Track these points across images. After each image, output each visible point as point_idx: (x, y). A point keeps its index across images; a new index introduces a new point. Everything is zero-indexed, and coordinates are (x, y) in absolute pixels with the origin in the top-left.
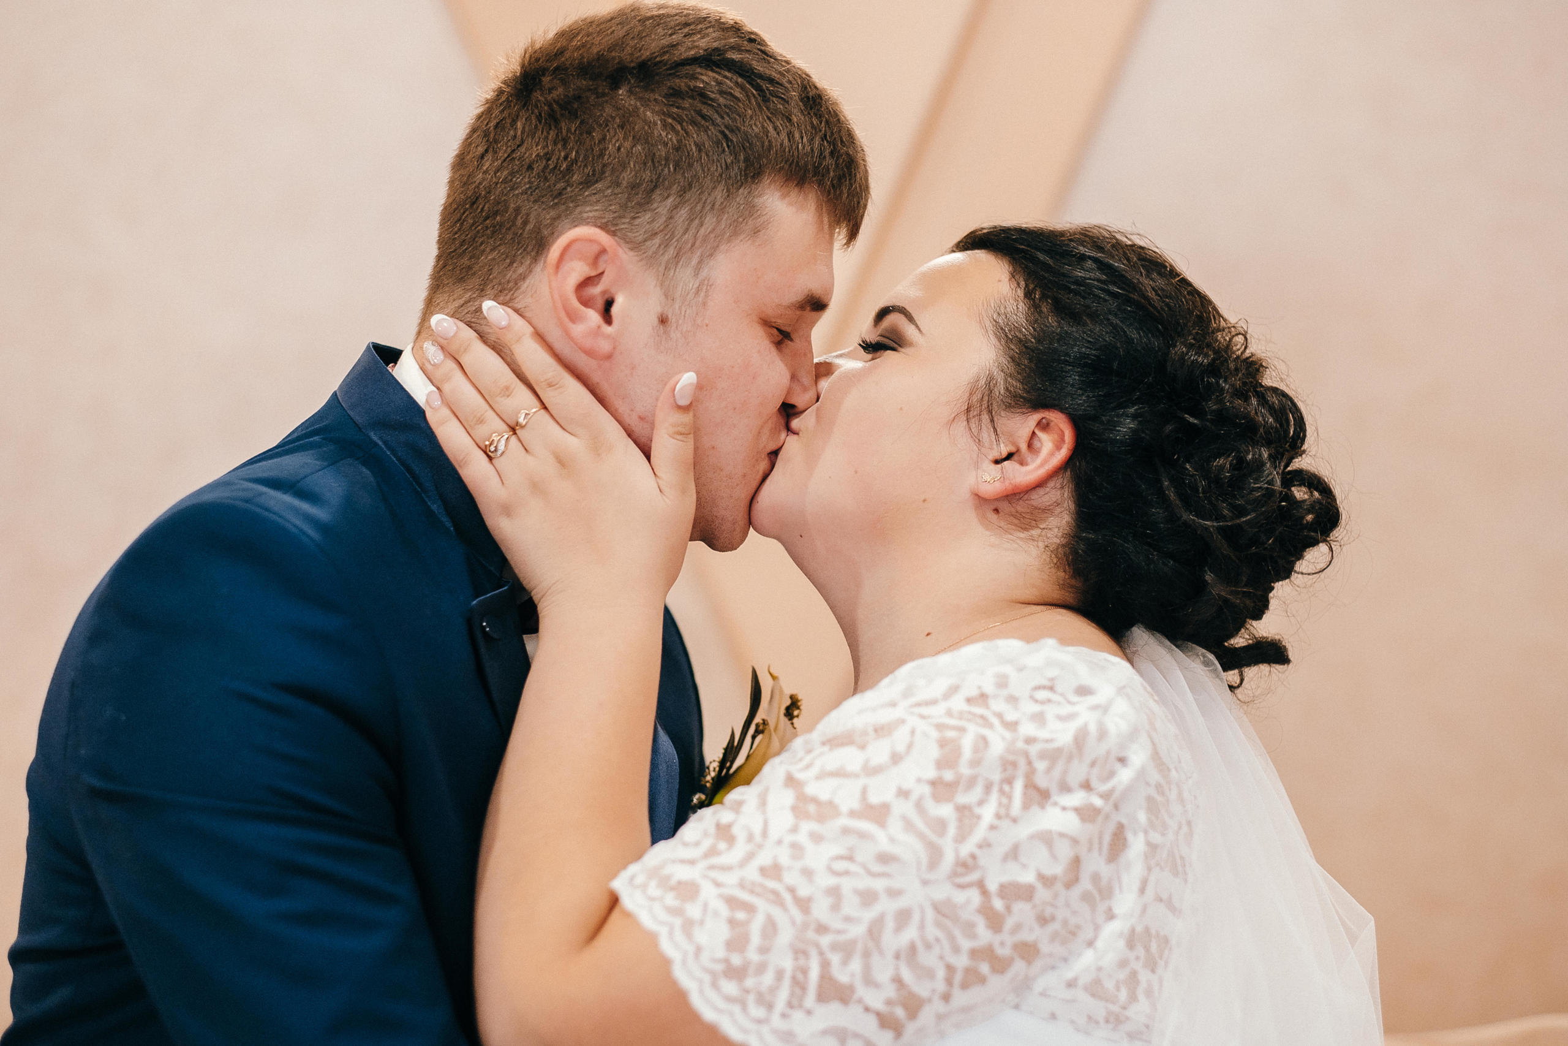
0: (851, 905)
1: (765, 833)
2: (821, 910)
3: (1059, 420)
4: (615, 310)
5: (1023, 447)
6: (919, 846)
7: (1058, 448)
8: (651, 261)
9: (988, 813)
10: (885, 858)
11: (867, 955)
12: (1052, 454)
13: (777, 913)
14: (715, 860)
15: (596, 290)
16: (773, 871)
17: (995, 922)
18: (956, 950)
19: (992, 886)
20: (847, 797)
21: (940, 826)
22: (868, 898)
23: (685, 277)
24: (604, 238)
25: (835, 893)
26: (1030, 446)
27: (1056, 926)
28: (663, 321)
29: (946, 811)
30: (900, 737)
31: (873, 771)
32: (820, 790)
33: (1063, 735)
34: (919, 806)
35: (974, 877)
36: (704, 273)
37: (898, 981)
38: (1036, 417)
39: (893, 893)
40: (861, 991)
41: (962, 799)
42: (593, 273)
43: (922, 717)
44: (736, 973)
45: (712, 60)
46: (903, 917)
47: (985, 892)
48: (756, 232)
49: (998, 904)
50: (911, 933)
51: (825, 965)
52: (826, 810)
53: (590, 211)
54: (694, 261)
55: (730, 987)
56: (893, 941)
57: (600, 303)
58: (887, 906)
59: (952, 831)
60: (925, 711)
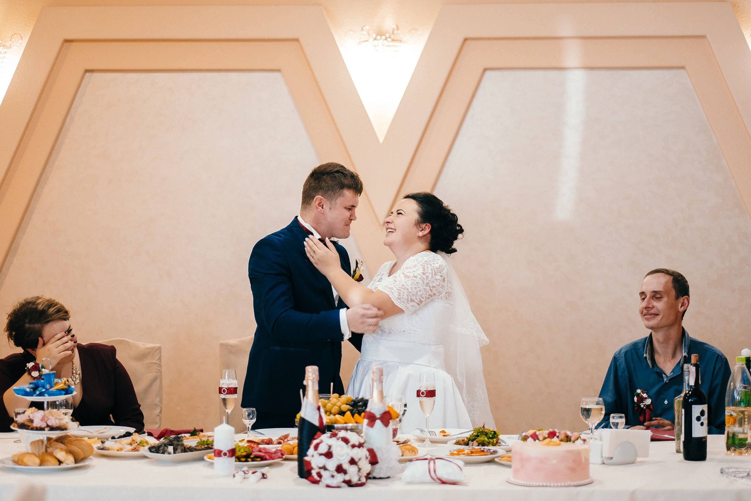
0: (414, 289)
1: (401, 281)
2: (410, 290)
3: (428, 224)
4: (324, 207)
5: (424, 228)
6: (421, 281)
7: (429, 229)
8: (328, 200)
9: (430, 276)
10: (417, 283)
11: (416, 296)
12: (428, 230)
13: (404, 291)
14: (395, 284)
15: (321, 204)
16: (403, 285)
17: (431, 290)
18: (427, 294)
19: (431, 286)
20: (411, 275)
21: (424, 278)
22: (416, 288)
23: (333, 202)
24: (322, 197)
25: (412, 288)
26: (425, 228)
27: (438, 291)
28: (330, 208)
29: (424, 276)
30: (417, 267)
31: (414, 271)
32: (408, 274)
33: (438, 266)
34: (421, 276)
35: (428, 285)
36: (336, 202)
37: (420, 299)
38: (425, 224)
39: (419, 287)
40: (416, 300)
41: (426, 275)
42: (320, 202)
43: (419, 264)
44: (399, 299)
45: (338, 172)
46: (420, 290)
47: (430, 287)
48: (343, 196)
49: (432, 288)
50: (421, 293)
51: (411, 297)
52: (409, 277)
53: (320, 193)
54: (335, 200)
55: (399, 301)
56: (419, 294)
57: (322, 206)
58: (418, 289)
59: (426, 279)
60: (419, 263)
